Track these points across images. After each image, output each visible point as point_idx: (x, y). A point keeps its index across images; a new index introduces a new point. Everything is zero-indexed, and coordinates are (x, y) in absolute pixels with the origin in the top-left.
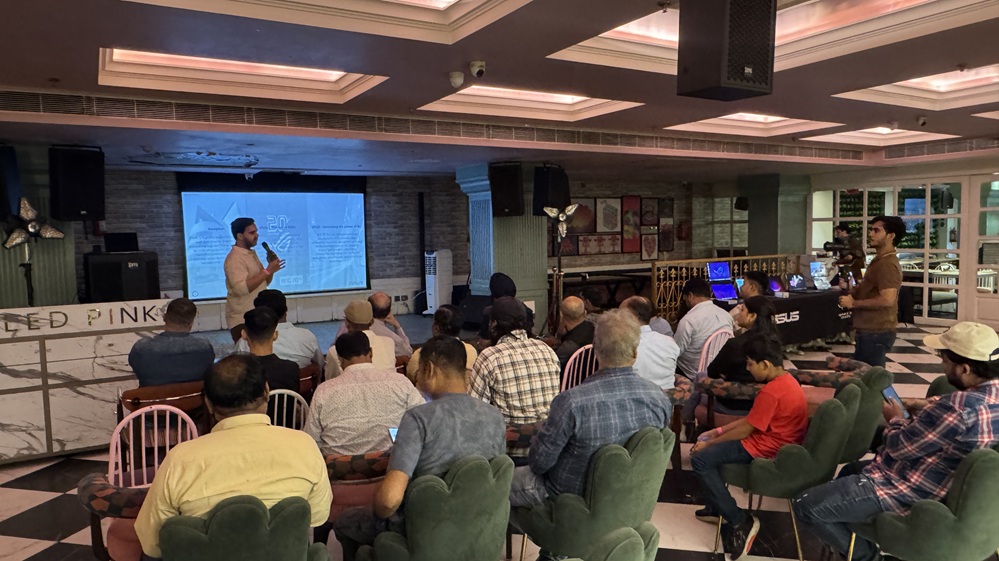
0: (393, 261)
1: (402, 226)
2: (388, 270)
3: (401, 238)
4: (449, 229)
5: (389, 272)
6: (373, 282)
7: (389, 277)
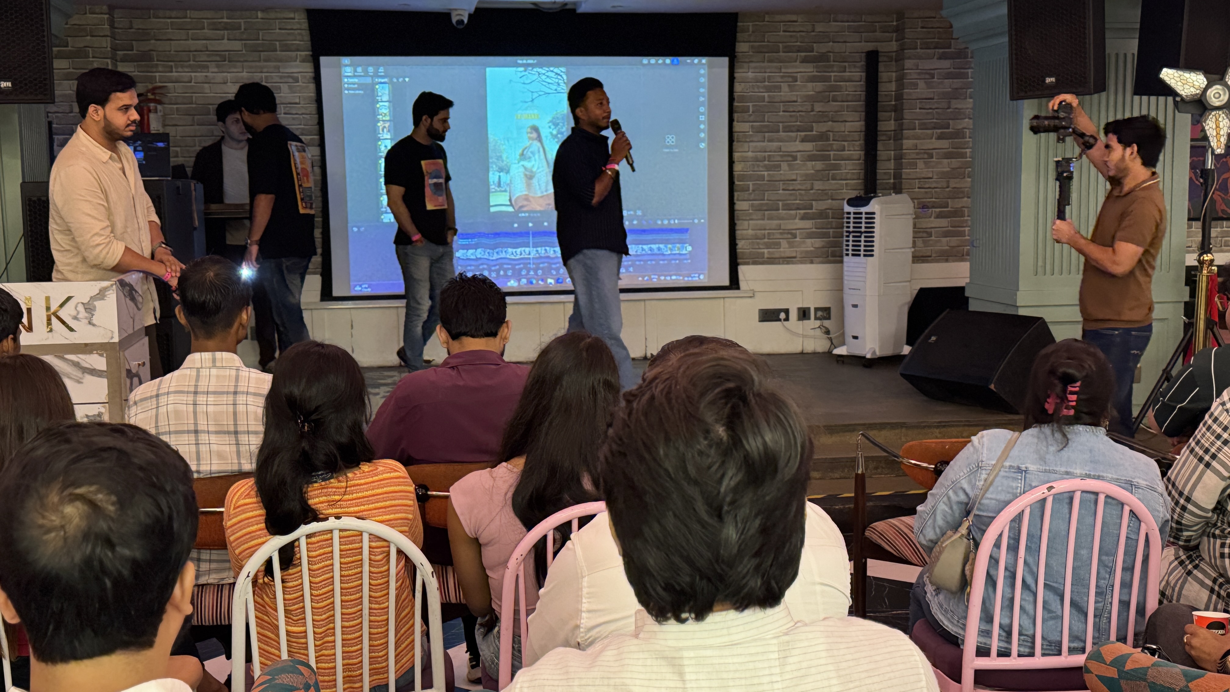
0: (799, 224)
1: (823, 137)
2: (784, 243)
3: (819, 165)
4: (944, 144)
5: (785, 249)
6: (743, 270)
7: (788, 260)
